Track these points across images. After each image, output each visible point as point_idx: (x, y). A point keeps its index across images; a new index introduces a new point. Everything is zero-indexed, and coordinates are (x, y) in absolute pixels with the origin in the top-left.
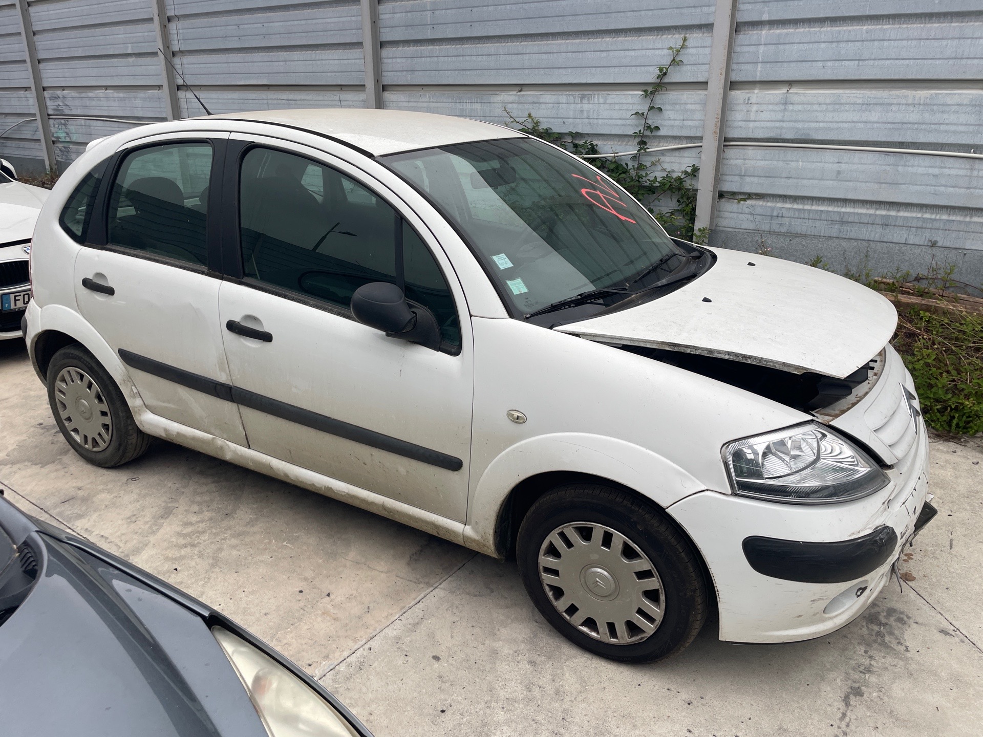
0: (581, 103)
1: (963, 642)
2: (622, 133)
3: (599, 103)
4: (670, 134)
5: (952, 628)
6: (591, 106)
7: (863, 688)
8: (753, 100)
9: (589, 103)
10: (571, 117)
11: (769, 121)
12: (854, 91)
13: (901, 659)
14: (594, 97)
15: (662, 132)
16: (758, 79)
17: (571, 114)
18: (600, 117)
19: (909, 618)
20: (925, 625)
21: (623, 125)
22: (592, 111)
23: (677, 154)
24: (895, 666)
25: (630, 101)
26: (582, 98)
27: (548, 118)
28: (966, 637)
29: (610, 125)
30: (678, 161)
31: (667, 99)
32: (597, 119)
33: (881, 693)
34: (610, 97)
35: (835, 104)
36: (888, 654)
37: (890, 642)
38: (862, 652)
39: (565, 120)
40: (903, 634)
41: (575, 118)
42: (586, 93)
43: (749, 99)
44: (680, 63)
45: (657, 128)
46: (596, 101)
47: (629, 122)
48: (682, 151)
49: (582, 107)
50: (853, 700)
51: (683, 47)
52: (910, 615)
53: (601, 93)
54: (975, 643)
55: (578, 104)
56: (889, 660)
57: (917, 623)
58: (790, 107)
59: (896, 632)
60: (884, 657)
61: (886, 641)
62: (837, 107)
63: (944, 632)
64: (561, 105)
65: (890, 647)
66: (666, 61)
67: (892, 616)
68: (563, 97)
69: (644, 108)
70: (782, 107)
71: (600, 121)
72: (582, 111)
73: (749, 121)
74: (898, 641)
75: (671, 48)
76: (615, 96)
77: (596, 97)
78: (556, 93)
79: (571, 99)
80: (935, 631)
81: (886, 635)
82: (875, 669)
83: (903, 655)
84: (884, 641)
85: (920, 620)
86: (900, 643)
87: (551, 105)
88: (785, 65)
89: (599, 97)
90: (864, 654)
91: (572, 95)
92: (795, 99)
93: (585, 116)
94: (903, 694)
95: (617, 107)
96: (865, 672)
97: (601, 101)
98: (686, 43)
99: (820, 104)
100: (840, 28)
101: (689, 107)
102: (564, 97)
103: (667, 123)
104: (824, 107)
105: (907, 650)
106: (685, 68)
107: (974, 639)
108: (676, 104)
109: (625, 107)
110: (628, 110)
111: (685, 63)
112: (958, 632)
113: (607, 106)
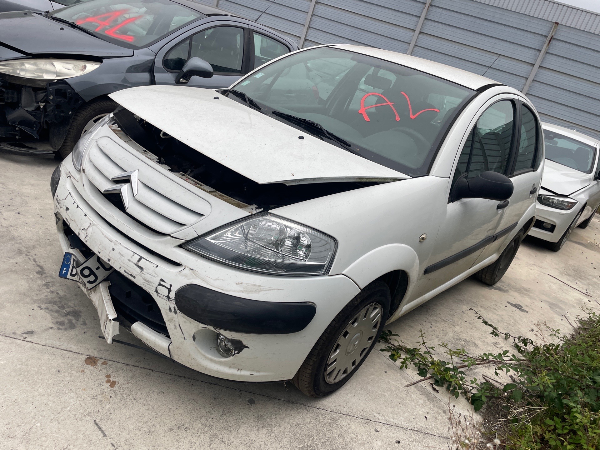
1: (14, 333)
5: (28, 339)
7: (40, 276)
13: (38, 300)
19: (59, 329)
20: (46, 330)
24: (37, 295)
28: (15, 339)
33: (29, 278)
36: (47, 299)
37: (53, 306)
38: (59, 292)
40: (52, 315)
50: (38, 269)
52: (60, 331)
54: (6, 337)
56: (43, 296)
57: (51, 328)
59: (55, 314)
60: (46, 296)
61: (55, 305)
63: (31, 333)
65: (49, 304)
67: (68, 323)
74: (50, 309)
80: (36, 330)
81: (58, 309)
82: (44, 287)
83: (39, 303)
84: (56, 304)
85: (51, 331)
86: (47, 308)
90: (57, 292)
94: (19, 283)
96: (47, 284)
105: (39, 307)
107: (8, 340)
112: (22, 338)
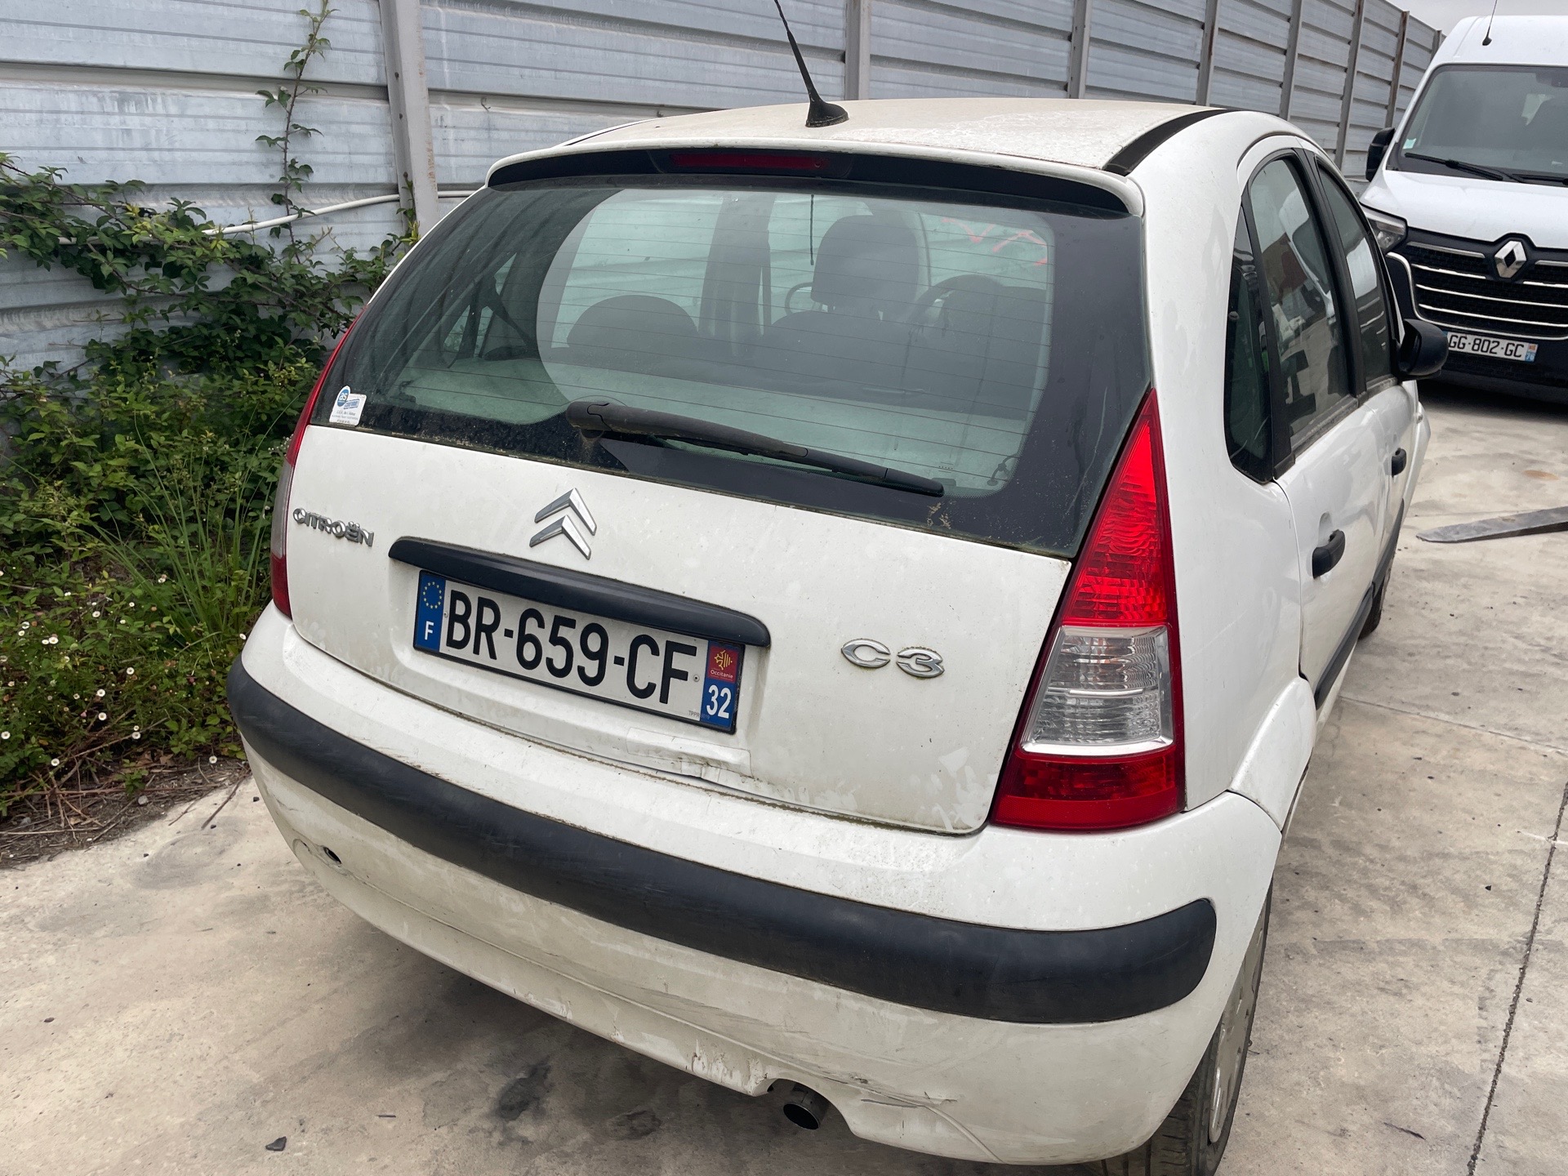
0: (122, 112)
2: (236, 181)
3: (168, 115)
4: (332, 180)
6: (148, 120)
8: (448, 121)
9: (143, 114)
10: (100, 144)
11: (473, 156)
12: (558, 114)
14: (154, 101)
15: (317, 177)
16: (448, 87)
17: (99, 139)
18: (177, 145)
21: (234, 164)
22: (153, 132)
23: (351, 216)
25: (239, 112)
26: (123, 100)
27: (31, 148)
29: (204, 163)
30: (356, 231)
31: (314, 110)
32: (169, 150)
34: (193, 101)
35: (543, 132)
39: (81, 154)
41: (112, 149)
42: (130, 89)
43: (442, 119)
44: (323, 43)
45: (307, 169)
46: (160, 109)
47: (245, 157)
48: (359, 211)
49: (124, 123)
51: (325, 15)
53: (169, 92)
55: (113, 114)
58: (495, 134)
62: (545, 135)
64: (63, 117)
66: (300, 38)
68: (69, 97)
69: (276, 129)
70: (484, 135)
71: (178, 154)
72: (128, 132)
73: (449, 156)
75: (303, 12)
76: (204, 101)
77: (159, 100)
78: (48, 86)
79: (93, 103)
87: (34, 116)
88: (478, 67)
89: (166, 100)
91: (95, 94)
92: (499, 122)
93: (138, 142)
95: (211, 124)
97: (173, 110)
98: (329, 7)
99: (527, 131)
100: (533, 22)
101: (355, 128)
102: (71, 96)
103: (320, 158)
104: (531, 136)
106: (332, 55)
108: (332, 122)
109: (230, 124)
110: (239, 132)
111: (333, 44)
113: (188, 122)
